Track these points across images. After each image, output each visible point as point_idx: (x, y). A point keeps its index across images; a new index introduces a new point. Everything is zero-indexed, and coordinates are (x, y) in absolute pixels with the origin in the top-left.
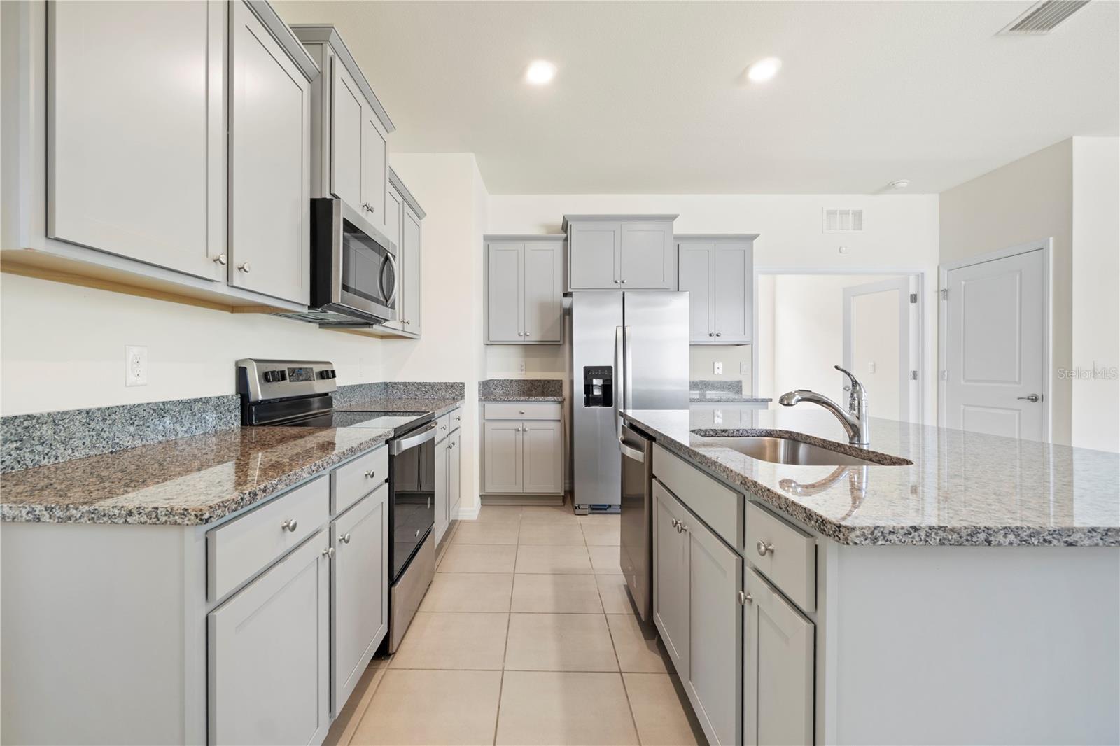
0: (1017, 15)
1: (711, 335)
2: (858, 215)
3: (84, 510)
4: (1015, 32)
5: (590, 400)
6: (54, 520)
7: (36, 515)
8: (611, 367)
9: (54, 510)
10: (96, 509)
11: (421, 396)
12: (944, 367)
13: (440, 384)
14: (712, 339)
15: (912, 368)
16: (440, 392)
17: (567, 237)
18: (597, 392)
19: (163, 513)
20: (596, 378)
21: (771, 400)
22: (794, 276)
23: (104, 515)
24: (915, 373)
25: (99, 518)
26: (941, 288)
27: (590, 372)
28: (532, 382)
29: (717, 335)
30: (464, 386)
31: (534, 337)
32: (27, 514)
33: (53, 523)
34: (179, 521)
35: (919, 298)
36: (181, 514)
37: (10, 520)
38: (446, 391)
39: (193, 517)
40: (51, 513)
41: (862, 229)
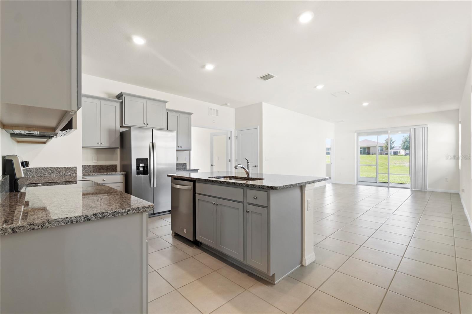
0: (262, 75)
1: (179, 147)
2: (217, 111)
3: (111, 213)
4: (261, 79)
5: (138, 173)
6: (97, 219)
7: (88, 218)
8: (148, 159)
9: (97, 215)
10: (116, 211)
11: (48, 175)
12: (236, 158)
13: (62, 168)
14: (179, 148)
15: (229, 159)
16: (62, 172)
17: (122, 101)
18: (141, 169)
19: (141, 208)
20: (142, 163)
21: (199, 169)
22: (200, 128)
23: (119, 213)
24: (230, 160)
25: (117, 214)
26: (236, 136)
27: (139, 161)
28: (101, 166)
29: (181, 147)
30: (77, 168)
31: (106, 145)
32: (84, 218)
33: (96, 220)
34: (147, 210)
35: (231, 138)
36: (147, 207)
37: (76, 222)
38: (65, 171)
39: (151, 208)
40: (96, 216)
41: (218, 116)
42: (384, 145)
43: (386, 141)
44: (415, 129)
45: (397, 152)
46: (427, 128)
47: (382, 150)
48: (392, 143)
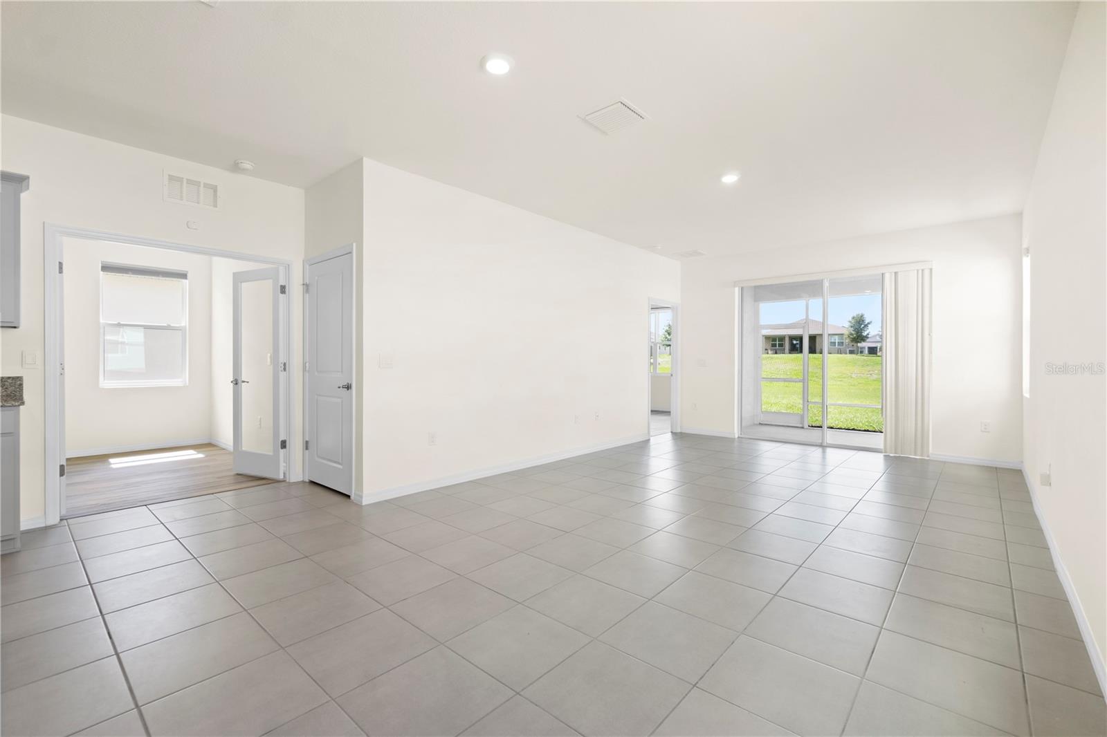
15: (282, 360)
24: (285, 365)
26: (305, 281)
35: (287, 288)
41: (216, 207)
42: (846, 332)
43: (850, 322)
44: (896, 273)
45: (876, 348)
46: (931, 269)
47: (841, 344)
48: (863, 327)
